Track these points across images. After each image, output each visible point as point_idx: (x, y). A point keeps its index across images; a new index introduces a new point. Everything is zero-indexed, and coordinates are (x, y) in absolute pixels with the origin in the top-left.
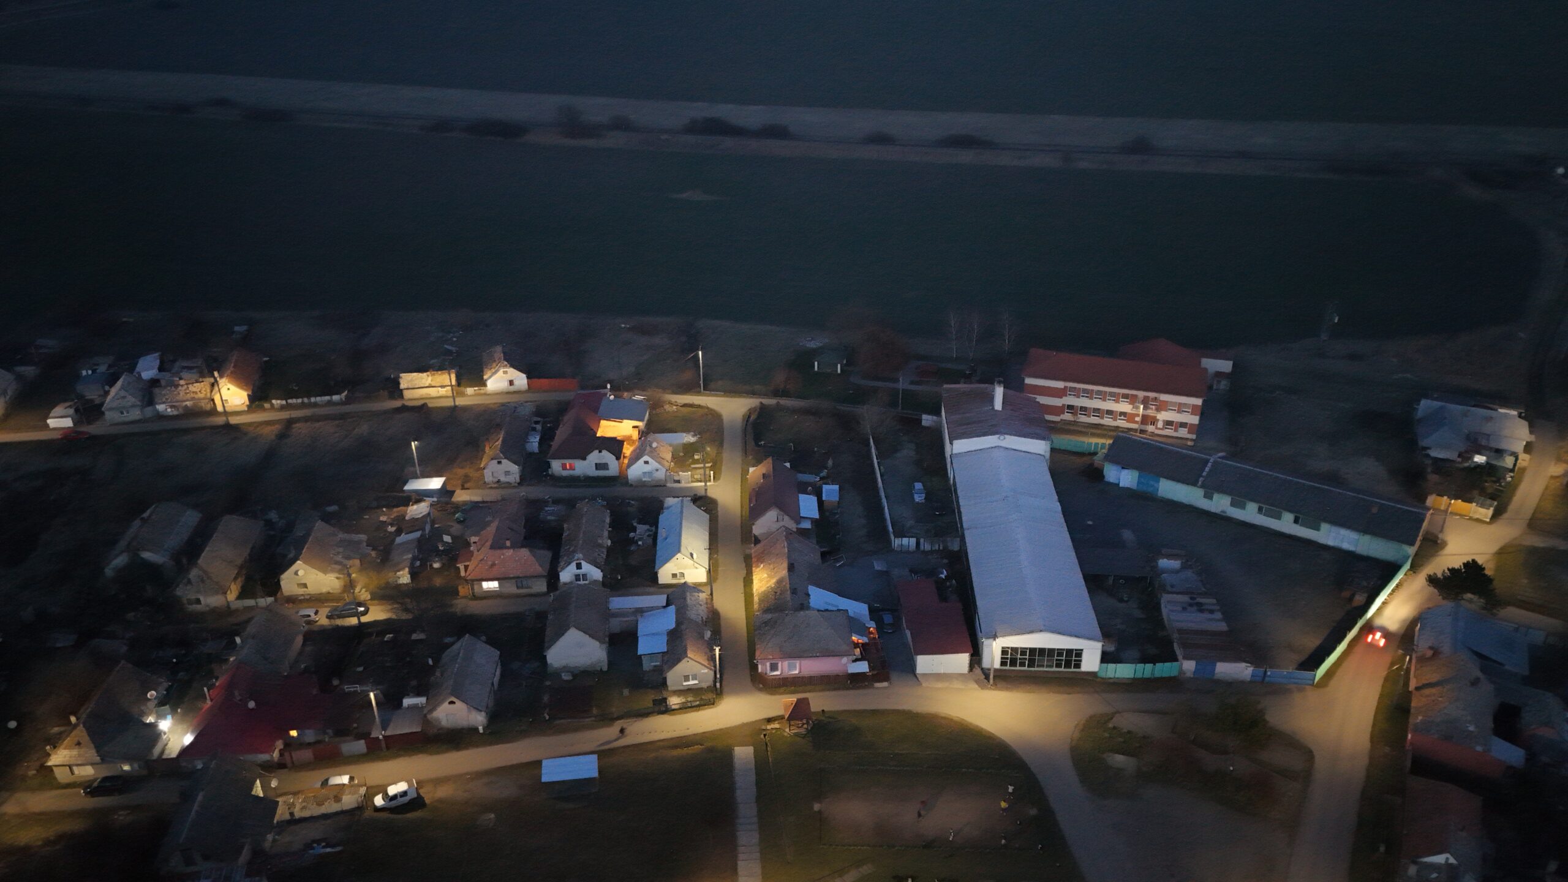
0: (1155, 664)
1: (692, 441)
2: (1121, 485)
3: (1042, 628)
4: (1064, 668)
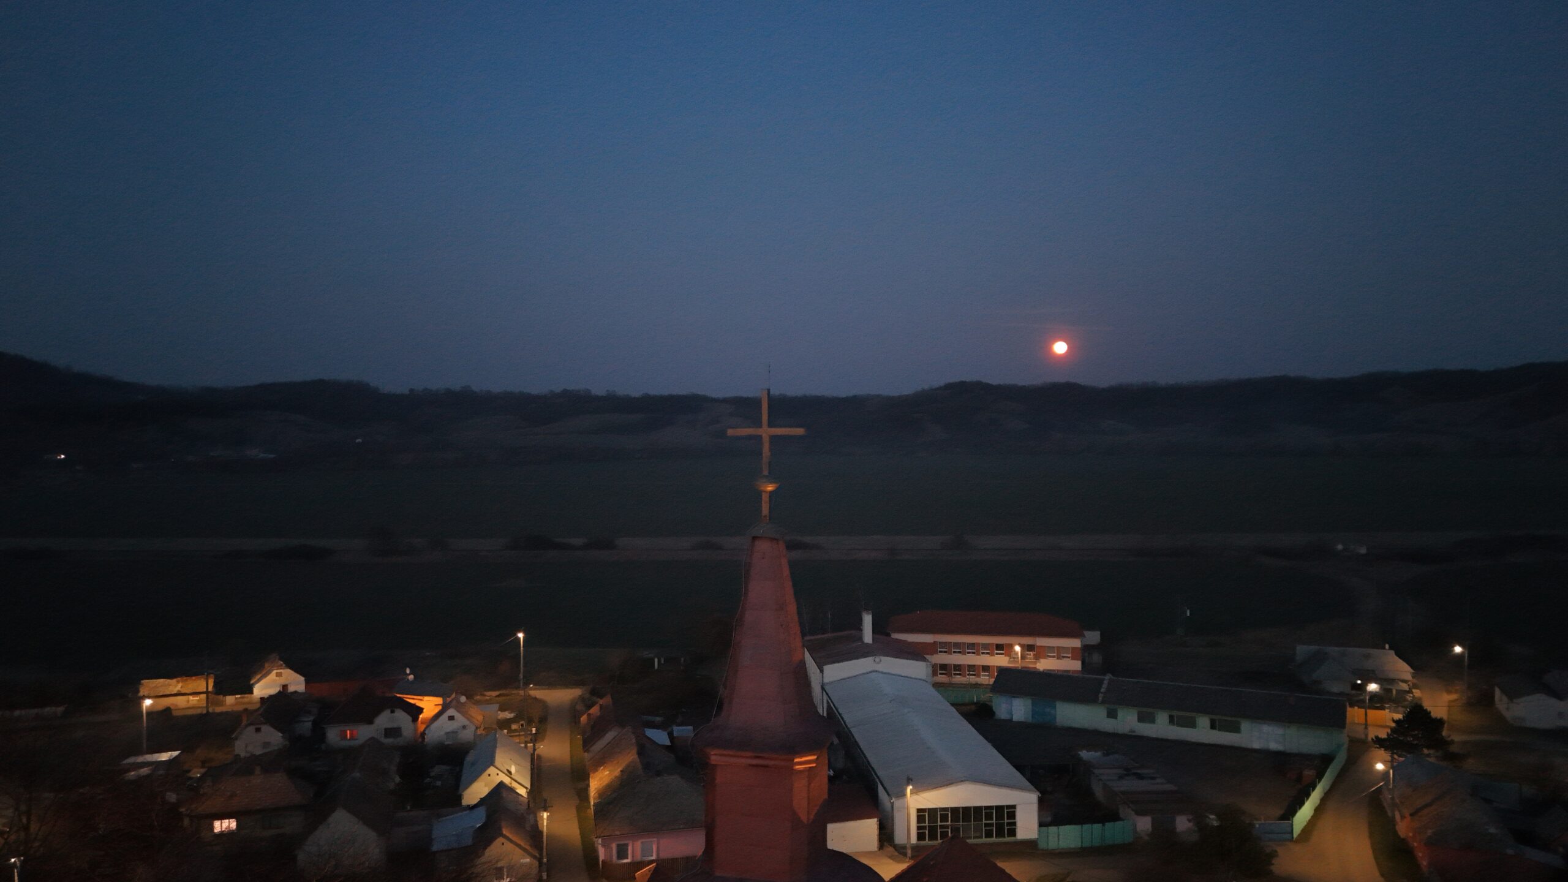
0: (1104, 825)
1: (508, 717)
2: (1015, 718)
3: (963, 779)
4: (996, 837)
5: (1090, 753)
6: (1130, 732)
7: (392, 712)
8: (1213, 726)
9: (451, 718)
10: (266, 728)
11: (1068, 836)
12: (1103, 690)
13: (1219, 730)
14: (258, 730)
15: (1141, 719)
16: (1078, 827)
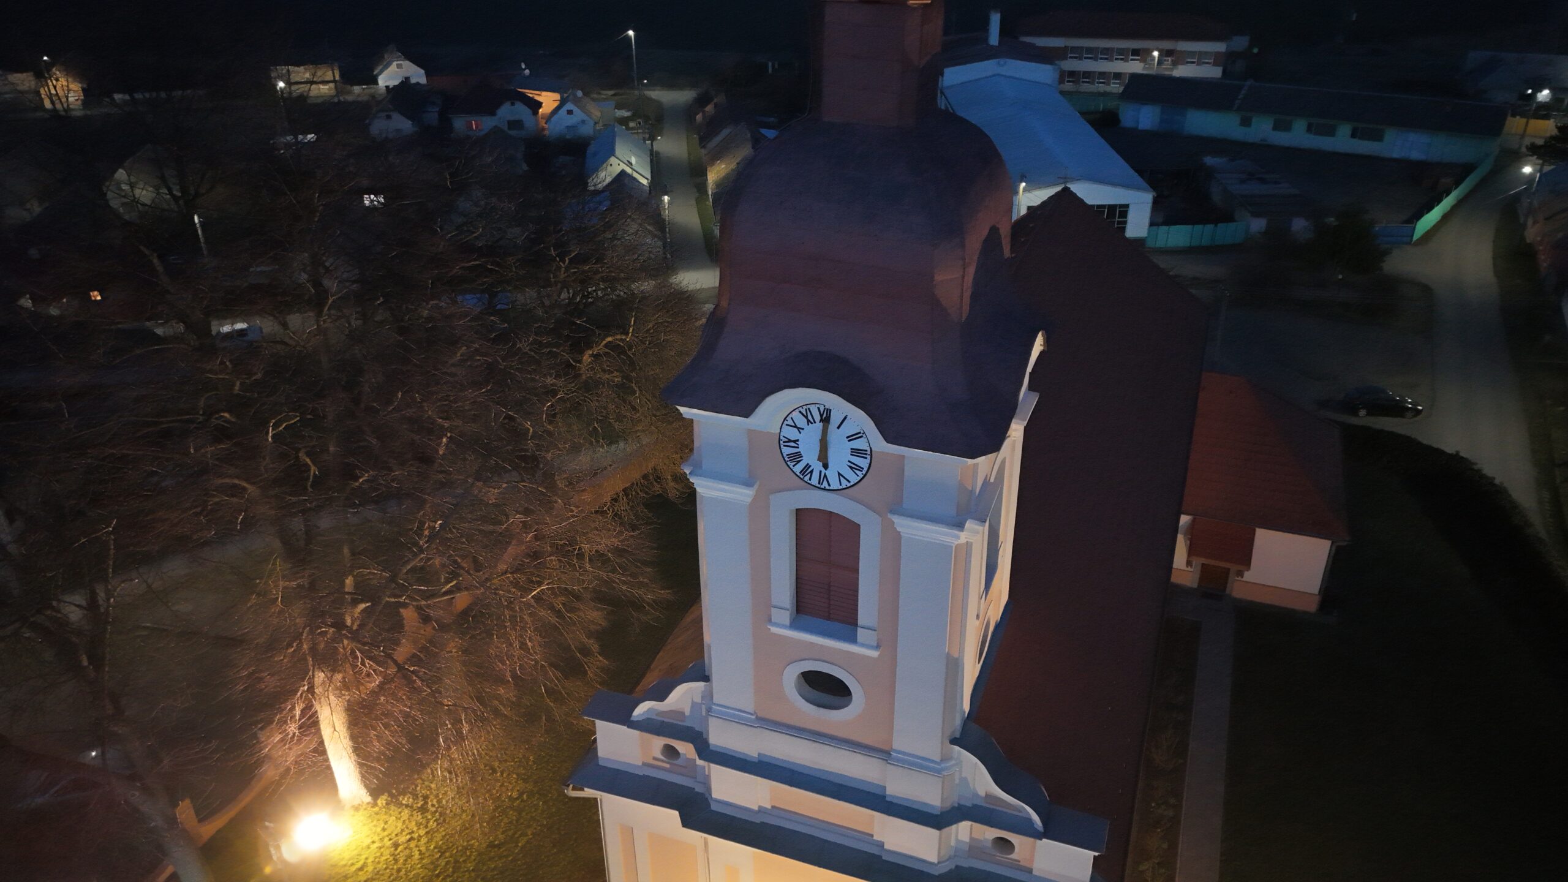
0: (1216, 226)
5: (1215, 159)
6: (1261, 140)
7: (513, 104)
8: (1354, 135)
9: (570, 112)
10: (396, 116)
11: (1178, 236)
12: (1241, 96)
13: (1360, 138)
14: (389, 117)
15: (1276, 128)
16: (1189, 227)
